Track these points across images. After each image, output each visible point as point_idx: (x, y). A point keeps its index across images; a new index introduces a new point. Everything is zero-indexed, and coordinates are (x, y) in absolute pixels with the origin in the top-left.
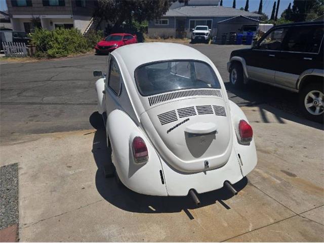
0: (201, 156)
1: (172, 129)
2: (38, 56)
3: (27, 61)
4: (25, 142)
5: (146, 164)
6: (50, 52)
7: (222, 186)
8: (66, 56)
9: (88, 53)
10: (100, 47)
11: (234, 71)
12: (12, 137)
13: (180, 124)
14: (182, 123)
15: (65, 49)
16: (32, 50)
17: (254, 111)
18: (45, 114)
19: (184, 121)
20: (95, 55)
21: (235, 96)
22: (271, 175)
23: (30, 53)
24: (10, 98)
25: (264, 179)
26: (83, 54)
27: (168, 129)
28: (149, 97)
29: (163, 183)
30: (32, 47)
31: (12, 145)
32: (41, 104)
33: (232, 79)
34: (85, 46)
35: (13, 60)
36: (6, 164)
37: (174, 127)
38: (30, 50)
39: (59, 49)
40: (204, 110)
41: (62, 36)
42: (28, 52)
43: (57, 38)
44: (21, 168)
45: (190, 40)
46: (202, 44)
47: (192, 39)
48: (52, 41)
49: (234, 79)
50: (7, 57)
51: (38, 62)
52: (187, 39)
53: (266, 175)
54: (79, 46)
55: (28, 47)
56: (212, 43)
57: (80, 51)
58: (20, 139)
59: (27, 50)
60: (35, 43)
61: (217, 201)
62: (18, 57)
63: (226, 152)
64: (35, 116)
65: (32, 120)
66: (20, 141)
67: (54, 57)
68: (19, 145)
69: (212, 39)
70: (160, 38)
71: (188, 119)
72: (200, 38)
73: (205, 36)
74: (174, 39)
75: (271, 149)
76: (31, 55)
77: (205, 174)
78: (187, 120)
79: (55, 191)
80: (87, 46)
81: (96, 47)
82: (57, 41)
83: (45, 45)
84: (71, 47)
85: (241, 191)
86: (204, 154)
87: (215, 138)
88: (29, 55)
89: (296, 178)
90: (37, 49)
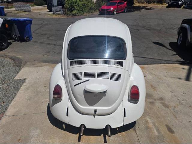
0: (93, 105)
1: (77, 84)
2: (68, 14)
3: (62, 17)
4: (37, 67)
5: (60, 101)
6: (74, 12)
7: (104, 127)
8: (82, 15)
9: (95, 13)
10: (102, 10)
11: (181, 34)
12: (33, 63)
13: (82, 82)
14: (84, 82)
15: (82, 11)
16: (65, 11)
17: (183, 69)
18: (54, 51)
19: (86, 81)
20: (99, 14)
21: (176, 54)
22: (155, 126)
23: (64, 13)
24: (43, 40)
25: (147, 128)
26: (92, 14)
27: (75, 84)
28: (71, 60)
29: (67, 115)
30: (65, 9)
31: (31, 67)
32: (55, 45)
33: (179, 41)
34: (94, 9)
35: (56, 16)
36: (22, 78)
37: (79, 84)
38: (64, 10)
39: (79, 10)
40: (103, 75)
41: (82, 2)
42: (63, 12)
43: (78, 4)
44: (26, 82)
45: (167, 5)
46: (175, 8)
47: (168, 4)
48: (76, 5)
49: (180, 41)
50: (54, 14)
51: (67, 18)
52: (165, 3)
53: (151, 125)
54: (91, 9)
55: (64, 9)
56: (183, 8)
57: (91, 12)
58: (36, 65)
59: (63, 10)
60: (67, 7)
61: (102, 135)
62: (59, 14)
63: (112, 106)
64: (49, 52)
65: (46, 54)
66: (36, 66)
67: (76, 15)
68: (34, 68)
69: (185, 4)
70: (145, 3)
71: (89, 80)
72: (175, 4)
73: (179, 2)
74: (155, 3)
75: (172, 104)
76: (65, 14)
77: (94, 117)
78: (87, 81)
79: (29, 100)
80: (95, 8)
81: (100, 10)
82: (78, 6)
83: (72, 8)
84: (86, 9)
85: (124, 132)
86: (95, 105)
87: (105, 96)
88: (63, 13)
89: (173, 135)
90: (67, 10)
